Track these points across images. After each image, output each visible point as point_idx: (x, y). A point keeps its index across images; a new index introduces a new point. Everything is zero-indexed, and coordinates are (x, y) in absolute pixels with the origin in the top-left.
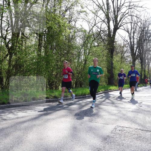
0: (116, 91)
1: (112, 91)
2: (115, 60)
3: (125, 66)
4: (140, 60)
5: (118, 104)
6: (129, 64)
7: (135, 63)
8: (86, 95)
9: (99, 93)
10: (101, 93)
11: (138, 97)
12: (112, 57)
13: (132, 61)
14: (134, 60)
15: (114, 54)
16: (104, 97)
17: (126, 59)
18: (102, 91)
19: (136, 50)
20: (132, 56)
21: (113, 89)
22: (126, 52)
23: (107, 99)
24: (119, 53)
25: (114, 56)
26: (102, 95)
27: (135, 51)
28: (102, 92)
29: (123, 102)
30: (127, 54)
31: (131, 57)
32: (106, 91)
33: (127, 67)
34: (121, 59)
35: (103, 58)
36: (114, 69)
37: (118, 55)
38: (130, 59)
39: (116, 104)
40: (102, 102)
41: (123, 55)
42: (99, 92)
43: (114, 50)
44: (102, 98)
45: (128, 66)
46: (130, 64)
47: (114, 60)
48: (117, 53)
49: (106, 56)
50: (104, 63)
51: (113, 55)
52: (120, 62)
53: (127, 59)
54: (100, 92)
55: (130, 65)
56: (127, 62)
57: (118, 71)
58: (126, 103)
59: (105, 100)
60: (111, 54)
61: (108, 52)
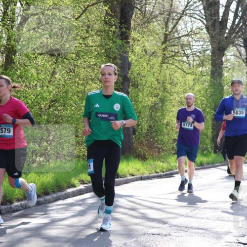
0: (141, 179)
1: (127, 182)
2: (137, 49)
3: (178, 74)
4: (243, 50)
5: (152, 238)
6: (199, 65)
7: (222, 63)
8: (11, 203)
9: (70, 190)
10: (81, 192)
12: (124, 37)
13: (208, 52)
14: (219, 51)
15: (132, 23)
16: (91, 207)
17: (183, 46)
18: (83, 182)
19: (227, 7)
20: (208, 31)
21: (132, 171)
22: (183, 14)
24: (156, 17)
25: (134, 34)
26: (84, 200)
27: (222, 10)
28: (82, 187)
30: (189, 25)
33: (190, 78)
34: (164, 42)
35: (84, 39)
36: (136, 86)
37: (151, 27)
38: (201, 44)
39: (142, 239)
41: (171, 26)
42: (69, 187)
43: (132, 8)
44: (81, 214)
45: (192, 74)
46: (202, 64)
47: (133, 51)
48: (148, 19)
49: (99, 32)
50: (92, 61)
51: (128, 28)
52: (160, 59)
53: (189, 45)
54: (74, 186)
55: (200, 69)
56: (188, 57)
57: (151, 94)
58: (183, 233)
60: (121, 23)
61: (107, 14)
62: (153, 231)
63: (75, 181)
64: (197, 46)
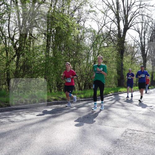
1: (122, 93)
2: (125, 61)
3: (135, 67)
5: (129, 107)
6: (140, 65)
7: (146, 64)
9: (109, 95)
10: (111, 95)
11: (149, 99)
12: (122, 58)
13: (142, 62)
14: (145, 61)
15: (124, 55)
16: (114, 99)
17: (136, 60)
18: (112, 93)
21: (123, 90)
22: (136, 53)
23: (116, 101)
24: (129, 53)
25: (124, 57)
26: (112, 97)
27: (146, 52)
28: (112, 94)
29: (133, 104)
30: (138, 55)
31: (141, 57)
32: (116, 93)
33: (138, 68)
34: (131, 60)
35: (112, 59)
36: (125, 70)
37: (128, 56)
38: (140, 60)
39: (126, 107)
40: (111, 105)
41: (133, 55)
43: (124, 51)
44: (111, 100)
45: (138, 67)
47: (124, 61)
48: (128, 54)
49: (116, 57)
50: (114, 64)
51: (123, 56)
52: (131, 63)
53: (138, 60)
54: (109, 94)
56: (137, 63)
59: (115, 102)
60: (121, 55)
61: (118, 53)
62: (129, 105)
63: (110, 93)
64: (139, 60)
